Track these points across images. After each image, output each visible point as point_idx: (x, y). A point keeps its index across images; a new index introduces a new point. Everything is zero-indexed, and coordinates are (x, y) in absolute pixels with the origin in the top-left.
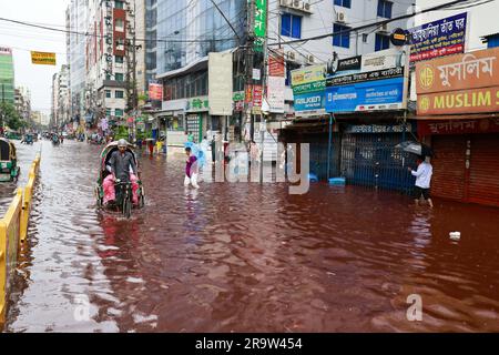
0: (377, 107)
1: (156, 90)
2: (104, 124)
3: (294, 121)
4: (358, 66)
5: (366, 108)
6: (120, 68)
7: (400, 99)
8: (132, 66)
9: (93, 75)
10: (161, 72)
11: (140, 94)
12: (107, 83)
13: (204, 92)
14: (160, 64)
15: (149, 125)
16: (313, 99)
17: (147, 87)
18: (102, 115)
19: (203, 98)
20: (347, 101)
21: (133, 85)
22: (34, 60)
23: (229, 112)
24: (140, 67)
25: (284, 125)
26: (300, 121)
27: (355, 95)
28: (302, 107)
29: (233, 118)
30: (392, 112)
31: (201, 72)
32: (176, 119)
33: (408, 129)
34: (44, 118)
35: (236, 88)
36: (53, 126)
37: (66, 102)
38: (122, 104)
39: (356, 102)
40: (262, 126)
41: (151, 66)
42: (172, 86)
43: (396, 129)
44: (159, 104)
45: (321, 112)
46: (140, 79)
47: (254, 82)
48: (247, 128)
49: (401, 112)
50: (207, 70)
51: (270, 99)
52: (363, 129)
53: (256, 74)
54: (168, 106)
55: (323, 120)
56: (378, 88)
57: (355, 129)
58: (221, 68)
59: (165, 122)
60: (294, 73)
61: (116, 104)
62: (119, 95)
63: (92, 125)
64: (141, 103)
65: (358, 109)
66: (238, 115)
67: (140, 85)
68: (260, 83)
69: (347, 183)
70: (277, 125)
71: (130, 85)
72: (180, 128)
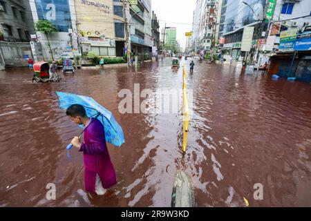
1: (222, 39)
2: (202, 52)
3: (278, 53)
6: (210, 31)
8: (214, 31)
9: (200, 35)
10: (225, 32)
11: (216, 41)
12: (205, 38)
13: (241, 40)
14: (225, 29)
16: (289, 44)
17: (219, 38)
18: (202, 49)
19: (240, 43)
20: (305, 45)
21: (214, 38)
22: (186, 35)
23: (249, 50)
24: (217, 31)
25: (272, 55)
26: (281, 53)
28: (283, 47)
31: (241, 32)
32: (228, 51)
34: (183, 51)
35: (253, 39)
36: (186, 53)
37: (191, 45)
38: (209, 45)
39: (310, 46)
41: (221, 30)
42: (229, 38)
44: (222, 45)
45: (291, 50)
46: (217, 35)
47: (262, 37)
48: (256, 56)
51: (267, 45)
53: (263, 34)
54: (225, 46)
55: (291, 53)
57: (307, 58)
58: (249, 31)
59: (224, 52)
60: (282, 33)
61: (207, 45)
62: (208, 41)
63: (198, 53)
64: (216, 45)
65: (310, 49)
66: (253, 50)
67: (216, 38)
68: (264, 37)
70: (269, 55)
71: (212, 38)
72: (229, 54)
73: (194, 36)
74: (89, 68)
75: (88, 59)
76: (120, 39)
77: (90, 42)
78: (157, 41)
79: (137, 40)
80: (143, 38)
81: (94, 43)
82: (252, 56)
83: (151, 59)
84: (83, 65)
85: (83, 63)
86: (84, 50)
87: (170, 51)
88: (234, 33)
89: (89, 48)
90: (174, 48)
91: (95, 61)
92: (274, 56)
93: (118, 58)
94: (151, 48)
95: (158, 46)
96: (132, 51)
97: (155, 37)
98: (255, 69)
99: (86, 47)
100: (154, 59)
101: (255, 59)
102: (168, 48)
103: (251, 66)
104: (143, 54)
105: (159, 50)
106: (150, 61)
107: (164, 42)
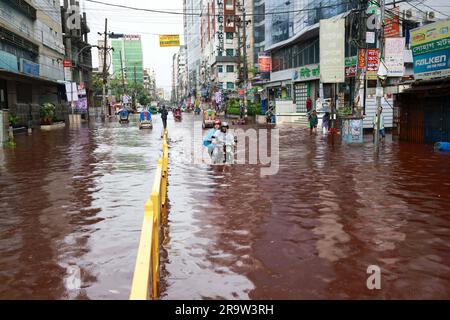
1: (264, 62)
2: (217, 97)
3: (413, 85)
6: (231, 44)
8: (242, 41)
9: (207, 53)
10: (268, 44)
11: (250, 66)
12: (220, 59)
13: (312, 61)
14: (268, 37)
15: (257, 96)
16: (437, 59)
17: (256, 60)
18: (216, 89)
19: (312, 67)
22: (162, 44)
24: (249, 41)
25: (401, 89)
26: (421, 83)
28: (424, 69)
29: (343, 85)
32: (284, 89)
34: (167, 96)
35: (346, 55)
36: (173, 101)
37: (185, 79)
38: (233, 77)
40: (379, 91)
41: (259, 39)
42: (281, 57)
44: (267, 76)
46: (250, 52)
47: (373, 46)
51: (388, 63)
53: (370, 37)
54: (276, 77)
58: (332, 33)
59: (274, 93)
60: (413, 33)
61: (228, 77)
62: (231, 69)
63: (207, 99)
64: (251, 75)
66: (351, 81)
67: (250, 59)
70: (393, 90)
71: (240, 59)
72: (288, 97)
73: (192, 57)
80: (34, 57)
83: (65, 120)
87: (126, 99)
88: (290, 45)
90: (139, 89)
92: (405, 94)
94: (62, 88)
95: (87, 83)
98: (368, 131)
100: (75, 120)
101: (361, 104)
102: (120, 89)
103: (356, 123)
104: (35, 105)
105: (93, 94)
106: (61, 125)
107: (105, 73)
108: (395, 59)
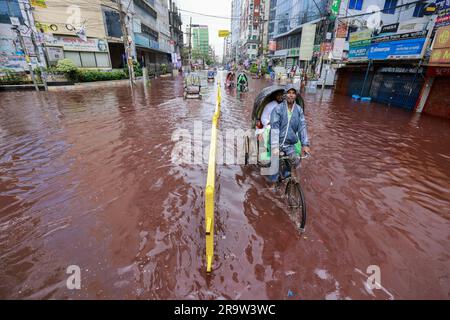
0: (402, 57)
1: (273, 44)
2: (246, 63)
3: (347, 64)
4: (395, 30)
5: (394, 57)
6: (255, 33)
7: (419, 52)
8: (261, 32)
9: (243, 37)
10: (276, 34)
11: (265, 47)
12: (249, 41)
13: (298, 44)
14: (276, 30)
15: (267, 63)
16: (361, 51)
17: (268, 43)
18: (246, 58)
19: (296, 49)
20: (382, 52)
21: (261, 43)
22: (220, 35)
23: (310, 59)
24: (266, 32)
25: (340, 66)
26: (351, 64)
27: (388, 49)
28: (354, 55)
29: (311, 62)
30: (412, 60)
31: (298, 34)
32: (281, 60)
33: (421, 71)
34: (220, 61)
35: (315, 43)
36: (223, 64)
37: (230, 52)
38: (255, 52)
39: (388, 53)
40: (327, 67)
41: (270, 31)
42: (281, 43)
43: (411, 71)
44: (273, 53)
45: (365, 59)
46: (265, 38)
47: (327, 41)
48: (319, 67)
49: (418, 61)
50: (300, 33)
51: (335, 52)
52: (390, 70)
53: (328, 35)
54: (277, 53)
55: (364, 64)
56: (406, 45)
57: (384, 70)
58: (309, 31)
59: (275, 62)
60: (351, 35)
61: (252, 52)
62: (254, 47)
63: (241, 64)
64: (264, 52)
65: (389, 57)
66: (315, 59)
67: (265, 42)
68: (330, 41)
69: (372, 101)
70: (336, 66)
71: (260, 42)
72: (283, 65)
73: (233, 39)
74: (62, 87)
75: (59, 73)
76: (115, 40)
77: (61, 43)
78: (179, 45)
79: (145, 42)
80: (156, 39)
81: (68, 45)
82: (313, 68)
83: (171, 73)
84: (49, 84)
85: (50, 80)
86: (51, 59)
87: (200, 61)
88: (288, 36)
89: (61, 54)
90: (206, 56)
91: (73, 76)
92: (342, 68)
93: (115, 72)
94: (169, 55)
95: (181, 53)
96: (139, 60)
97: (176, 39)
98: (319, 87)
99: (55, 52)
100: (176, 72)
101: (318, 72)
102: (197, 56)
103: (314, 83)
104: (158, 64)
105: (184, 59)
106: (170, 75)
107: (190, 47)
108: (339, 50)
